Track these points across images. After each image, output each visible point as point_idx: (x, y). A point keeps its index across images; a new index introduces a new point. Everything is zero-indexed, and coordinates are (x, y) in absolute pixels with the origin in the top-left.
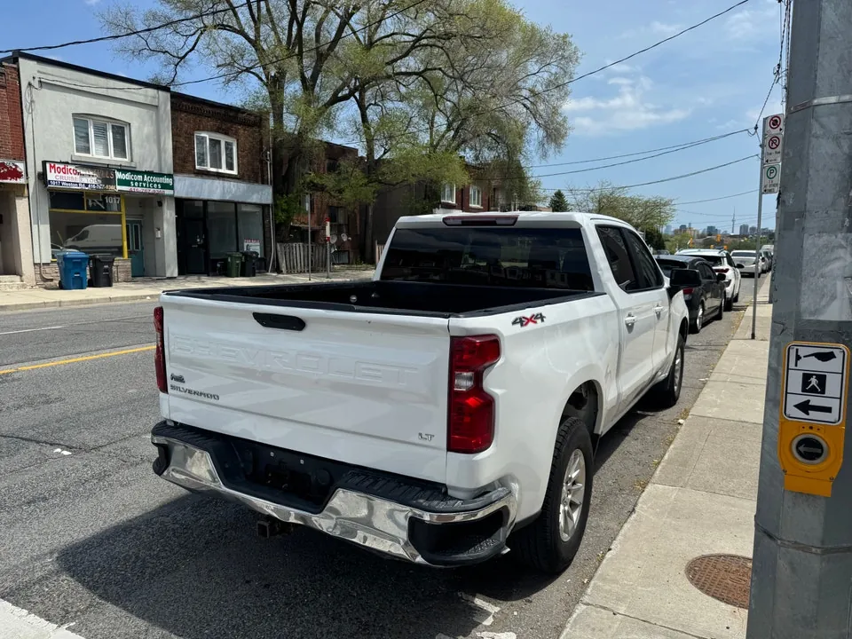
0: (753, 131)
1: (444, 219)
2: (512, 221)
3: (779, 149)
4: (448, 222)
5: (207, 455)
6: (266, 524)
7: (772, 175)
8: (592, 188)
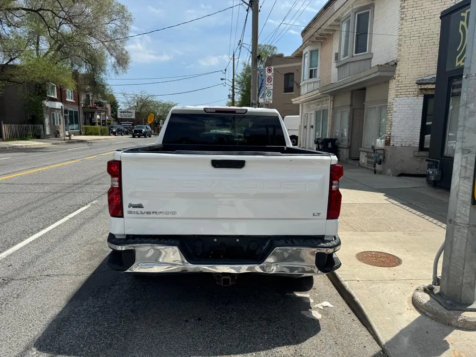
0: (224, 72)
1: (204, 109)
2: (244, 112)
3: (272, 83)
4: (207, 110)
5: (176, 248)
6: (229, 277)
7: (269, 95)
8: (136, 94)
